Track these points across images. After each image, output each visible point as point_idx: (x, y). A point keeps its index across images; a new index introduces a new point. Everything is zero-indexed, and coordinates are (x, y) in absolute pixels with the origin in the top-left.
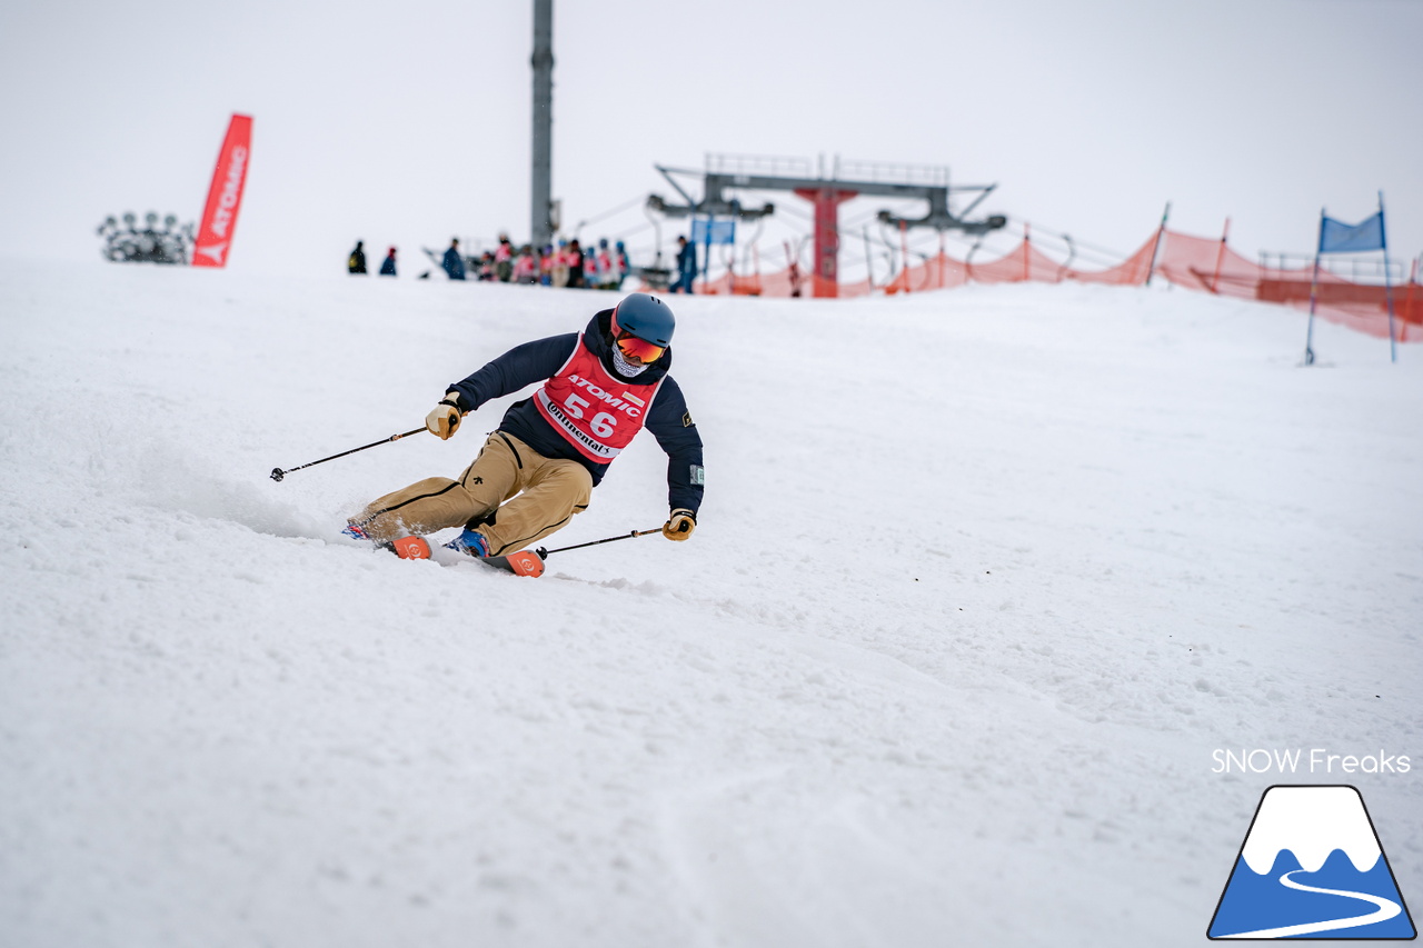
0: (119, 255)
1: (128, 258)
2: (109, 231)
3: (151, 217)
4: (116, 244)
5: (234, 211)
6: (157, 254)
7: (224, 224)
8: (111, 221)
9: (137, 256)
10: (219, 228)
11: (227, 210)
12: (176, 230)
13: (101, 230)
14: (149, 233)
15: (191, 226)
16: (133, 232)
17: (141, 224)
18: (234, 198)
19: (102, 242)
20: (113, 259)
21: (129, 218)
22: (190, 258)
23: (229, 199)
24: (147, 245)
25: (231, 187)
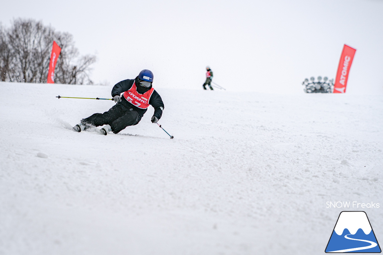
0: (310, 91)
1: (313, 92)
2: (306, 83)
3: (320, 78)
4: (308, 87)
5: (347, 77)
6: (322, 90)
7: (344, 81)
8: (307, 80)
9: (316, 91)
10: (342, 82)
11: (344, 76)
12: (327, 82)
13: (304, 83)
14: (319, 83)
15: (333, 80)
16: (314, 83)
17: (316, 81)
18: (346, 72)
19: (304, 87)
20: (308, 92)
21: (313, 79)
22: (332, 91)
23: (344, 73)
24: (318, 87)
25: (345, 69)
